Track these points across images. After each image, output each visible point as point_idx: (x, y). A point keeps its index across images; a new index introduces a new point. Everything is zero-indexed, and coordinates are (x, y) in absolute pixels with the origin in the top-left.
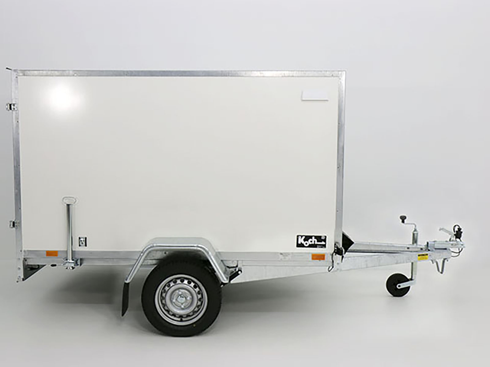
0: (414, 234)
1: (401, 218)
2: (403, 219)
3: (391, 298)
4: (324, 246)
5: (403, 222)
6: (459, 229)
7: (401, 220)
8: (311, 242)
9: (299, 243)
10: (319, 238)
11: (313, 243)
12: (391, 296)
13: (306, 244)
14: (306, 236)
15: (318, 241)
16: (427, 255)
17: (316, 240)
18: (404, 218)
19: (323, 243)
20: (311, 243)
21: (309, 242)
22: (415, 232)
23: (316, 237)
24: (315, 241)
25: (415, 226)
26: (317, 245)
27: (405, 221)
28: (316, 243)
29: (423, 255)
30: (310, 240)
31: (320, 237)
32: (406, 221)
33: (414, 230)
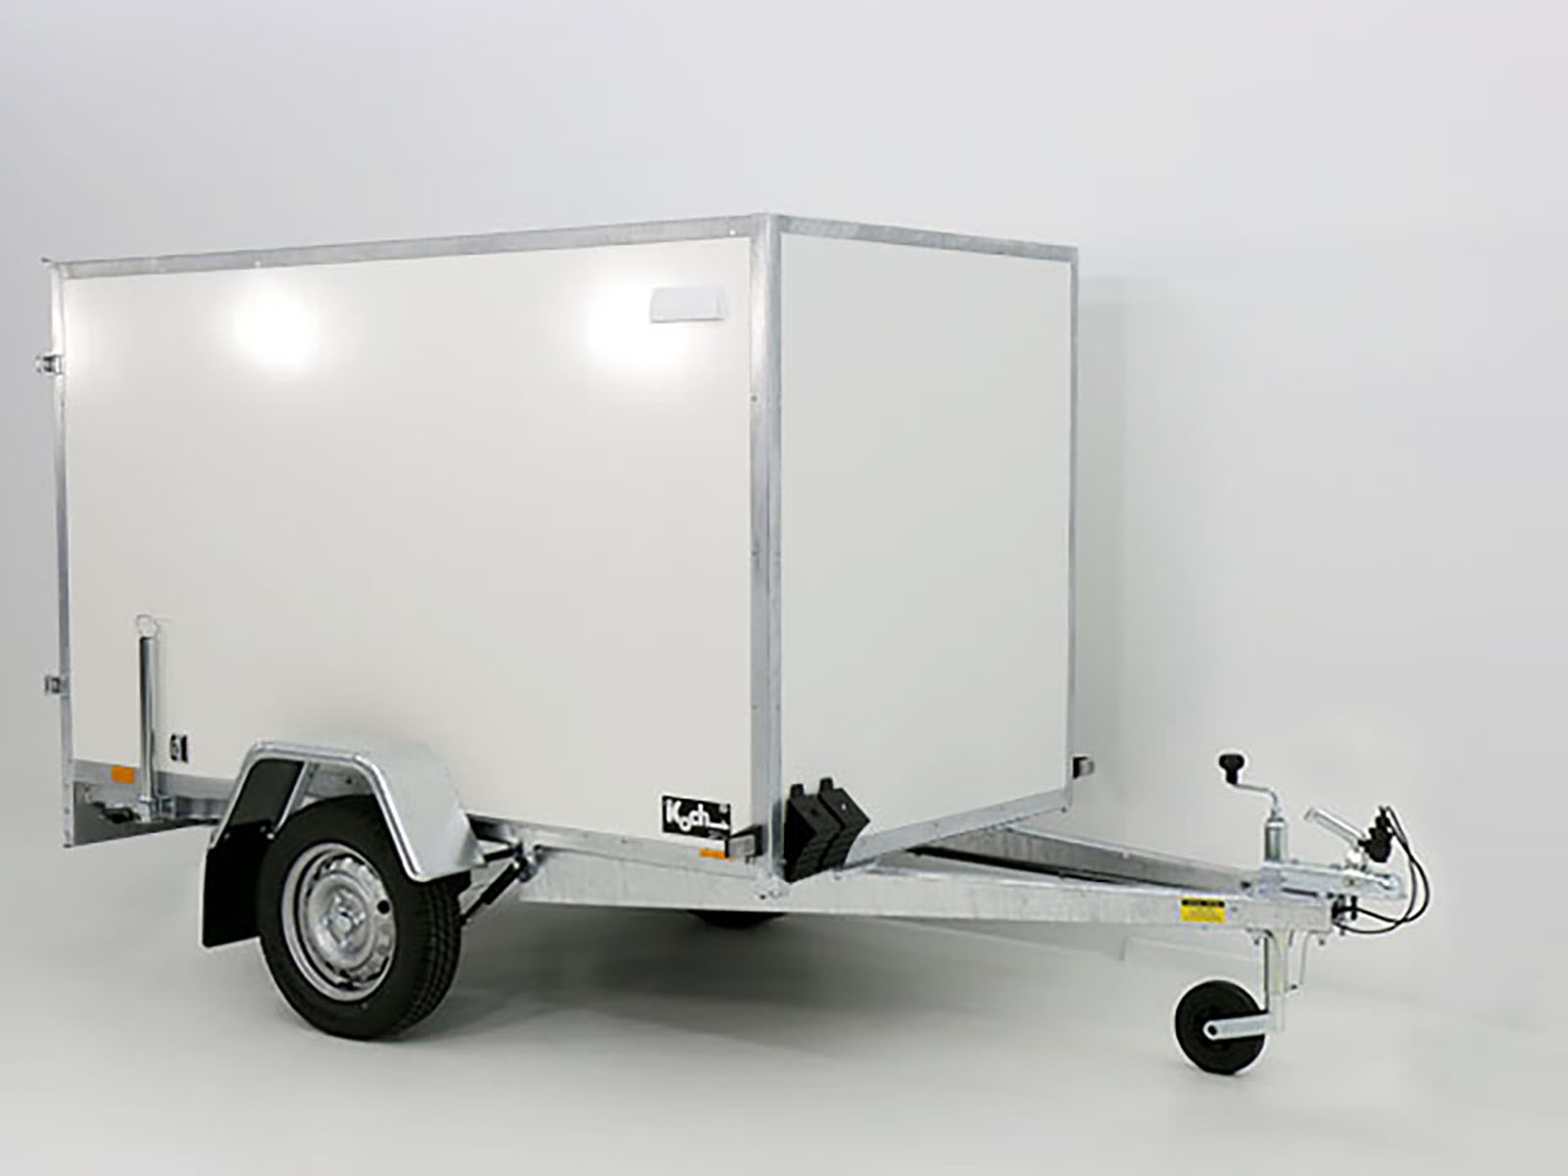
0: (1268, 831)
1: (1224, 761)
2: (1232, 765)
3: (1193, 1073)
4: (727, 833)
5: (1232, 778)
7: (1223, 772)
8: (696, 818)
9: (669, 819)
10: (713, 811)
11: (700, 823)
12: (1192, 1068)
13: (685, 824)
14: (684, 801)
15: (713, 820)
16: (1221, 904)
17: (706, 815)
18: (1238, 762)
20: (695, 823)
21: (689, 822)
22: (1273, 825)
23: (708, 807)
24: (704, 819)
25: (1275, 799)
26: (710, 829)
27: (1240, 772)
28: (709, 824)
29: (1204, 903)
30: (693, 813)
31: (716, 806)
32: (1245, 774)
33: (1268, 815)
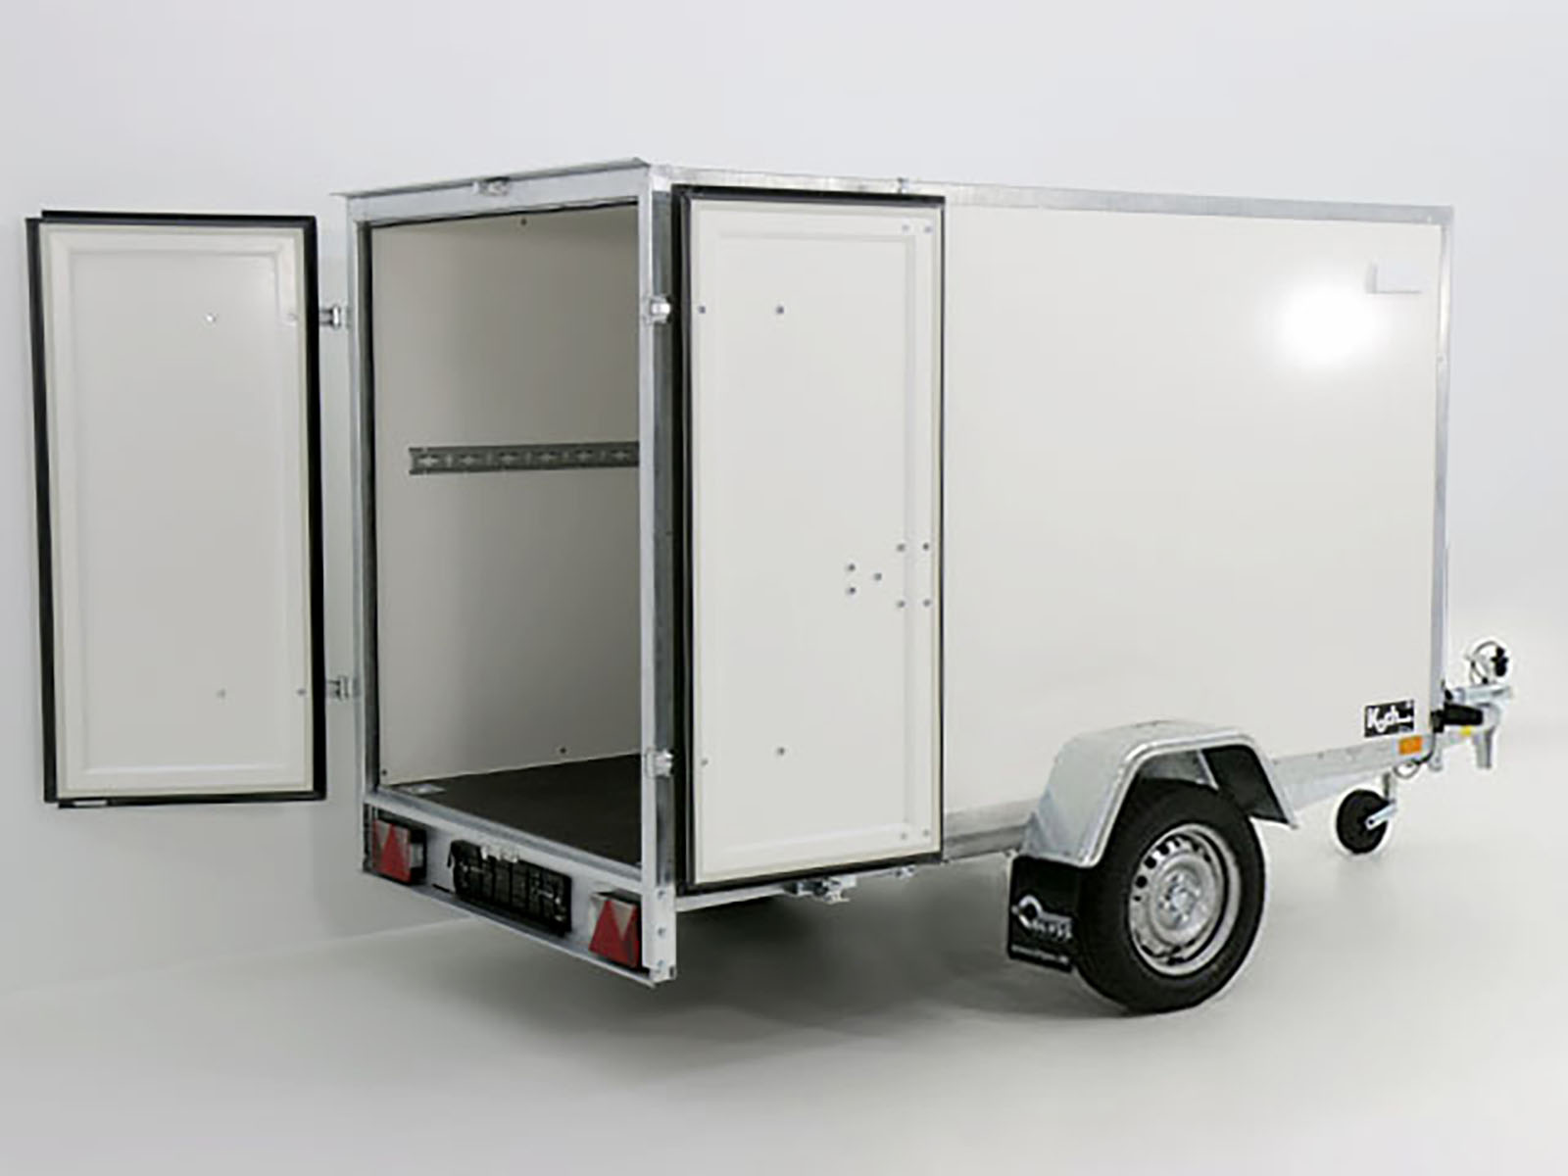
4: (1410, 725)
6: (1500, 651)
8: (1389, 719)
10: (1402, 708)
11: (1392, 722)
14: (1381, 706)
15: (1401, 716)
17: (1397, 713)
19: (1408, 719)
20: (1389, 723)
21: (1384, 724)
23: (1399, 706)
24: (1395, 717)
26: (1399, 725)
28: (1397, 720)
30: (1388, 715)
31: (1404, 704)
